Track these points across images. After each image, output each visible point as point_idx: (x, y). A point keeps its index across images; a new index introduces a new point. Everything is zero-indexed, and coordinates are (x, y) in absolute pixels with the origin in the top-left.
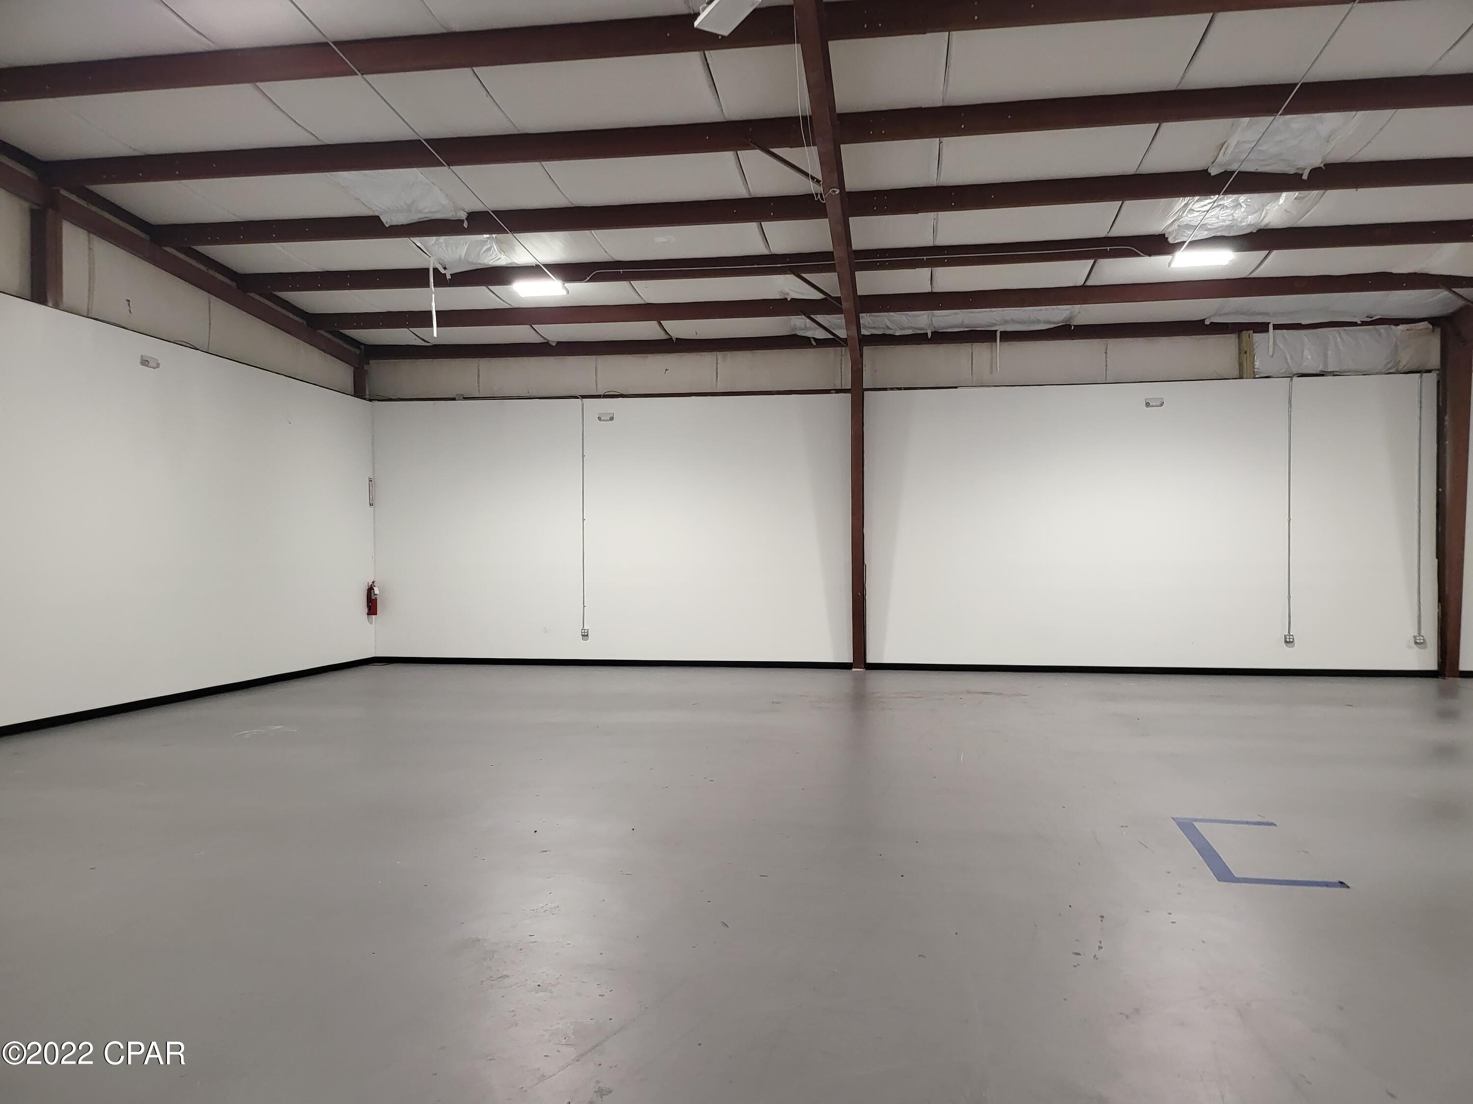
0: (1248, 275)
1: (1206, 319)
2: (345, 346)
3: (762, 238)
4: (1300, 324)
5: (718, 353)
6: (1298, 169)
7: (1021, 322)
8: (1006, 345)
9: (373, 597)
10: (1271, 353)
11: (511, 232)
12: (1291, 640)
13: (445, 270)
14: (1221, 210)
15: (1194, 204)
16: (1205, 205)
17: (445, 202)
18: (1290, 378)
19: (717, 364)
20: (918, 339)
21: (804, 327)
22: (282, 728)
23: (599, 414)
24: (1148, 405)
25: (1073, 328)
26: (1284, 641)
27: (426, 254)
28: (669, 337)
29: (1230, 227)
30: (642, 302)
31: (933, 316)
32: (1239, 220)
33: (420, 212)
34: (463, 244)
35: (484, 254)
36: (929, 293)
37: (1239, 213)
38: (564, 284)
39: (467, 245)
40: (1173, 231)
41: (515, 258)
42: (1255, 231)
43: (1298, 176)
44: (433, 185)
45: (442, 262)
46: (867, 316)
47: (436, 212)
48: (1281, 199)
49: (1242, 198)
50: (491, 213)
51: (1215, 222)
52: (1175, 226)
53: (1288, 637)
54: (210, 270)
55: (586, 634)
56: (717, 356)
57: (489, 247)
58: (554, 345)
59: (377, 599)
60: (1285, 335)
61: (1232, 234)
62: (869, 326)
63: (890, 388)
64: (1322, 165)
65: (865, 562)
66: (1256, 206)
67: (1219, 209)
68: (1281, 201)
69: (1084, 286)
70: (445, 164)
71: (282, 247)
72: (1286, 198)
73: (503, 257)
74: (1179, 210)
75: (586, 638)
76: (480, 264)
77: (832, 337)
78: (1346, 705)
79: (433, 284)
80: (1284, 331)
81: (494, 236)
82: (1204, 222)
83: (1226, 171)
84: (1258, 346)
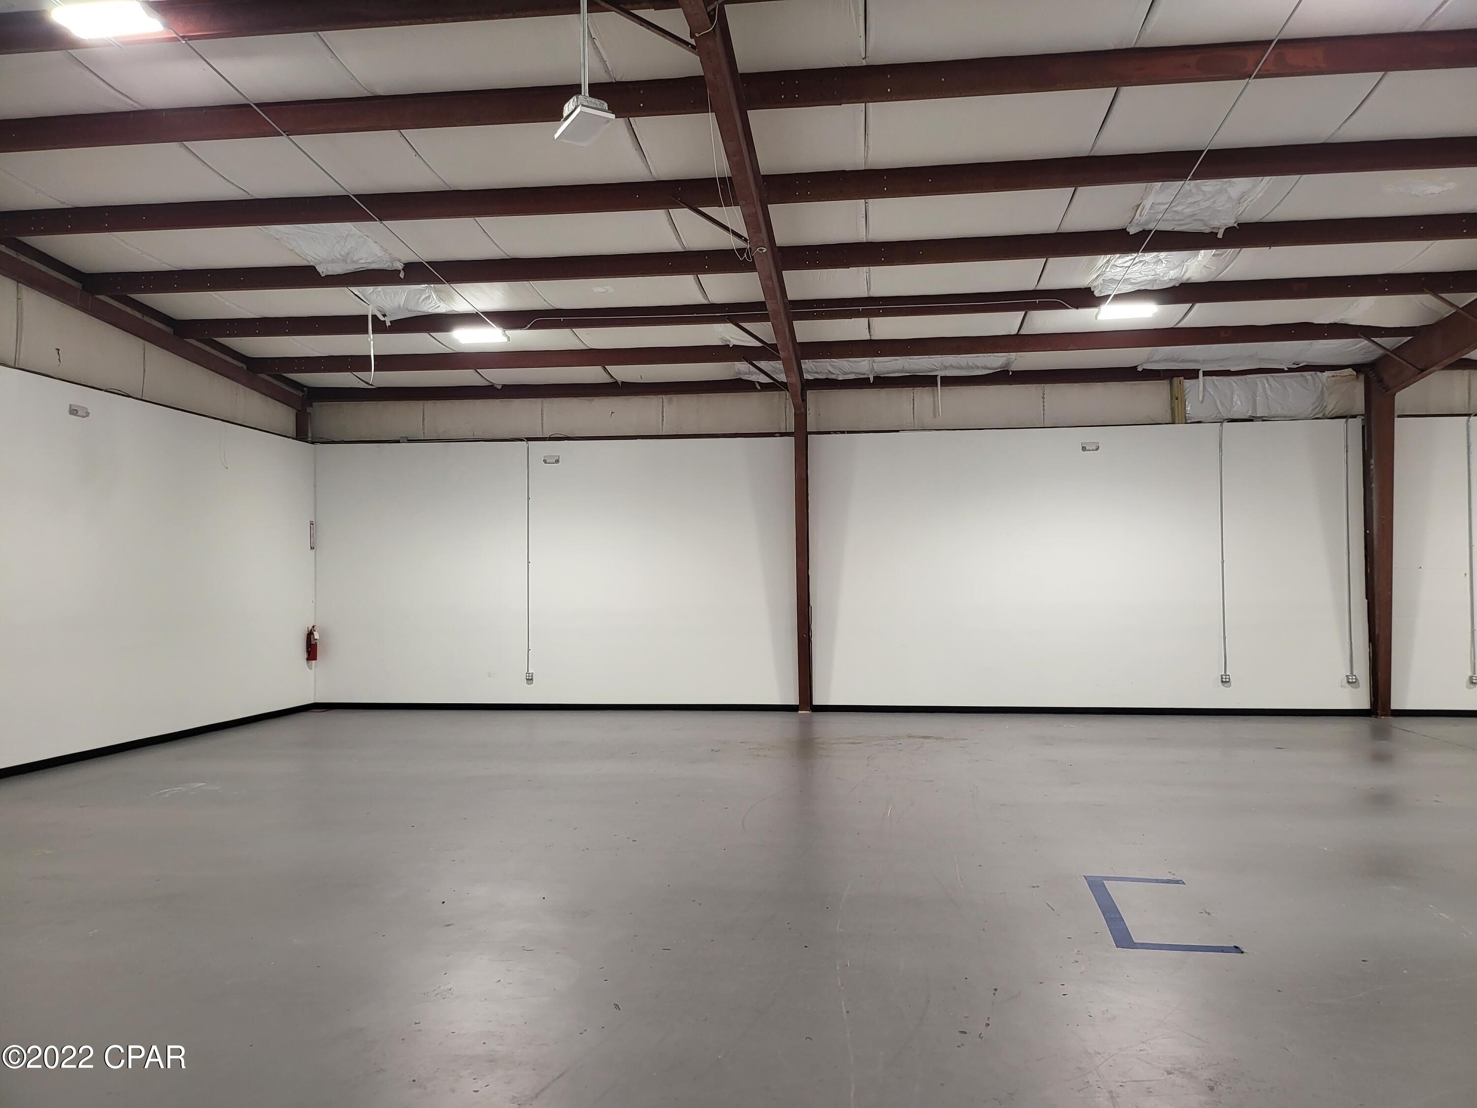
0: (1175, 325)
1: (1138, 366)
2: (287, 389)
3: (699, 288)
4: (1229, 370)
5: (664, 396)
6: (1213, 228)
7: (961, 368)
8: (947, 389)
9: (313, 642)
10: (1201, 398)
11: (448, 282)
12: (1228, 680)
13: (384, 317)
14: (1143, 265)
15: (1116, 261)
16: (1127, 262)
17: (380, 253)
18: (1220, 424)
19: (663, 406)
20: (860, 383)
21: (748, 371)
22: (204, 785)
23: (544, 457)
24: (1084, 449)
25: (1011, 373)
26: (1220, 681)
27: (365, 302)
28: (615, 381)
29: (1154, 281)
30: (584, 347)
31: (874, 362)
32: (1161, 274)
33: (353, 262)
34: (401, 293)
35: (423, 303)
36: (868, 340)
37: (1160, 269)
38: (504, 331)
39: (406, 294)
40: (1098, 284)
41: (453, 305)
42: (1177, 285)
43: (1214, 234)
44: (368, 238)
45: (382, 310)
46: (809, 361)
47: (374, 262)
48: (1200, 256)
49: (1163, 255)
50: (426, 264)
51: (1138, 277)
52: (1100, 281)
53: (1224, 677)
54: (145, 317)
55: (530, 678)
56: (663, 399)
57: (428, 296)
58: (500, 388)
59: (317, 645)
60: (1215, 382)
61: (1155, 288)
62: (813, 371)
63: (833, 432)
64: (1236, 225)
65: (810, 603)
66: (1176, 262)
67: (1142, 264)
68: (1200, 258)
69: (1017, 335)
70: (377, 219)
71: (219, 295)
72: (1205, 255)
73: (442, 305)
74: (1101, 266)
75: (530, 682)
76: (419, 311)
77: (772, 381)
78: (1277, 748)
79: (371, 331)
80: (1214, 378)
81: (432, 285)
82: (1126, 276)
83: (1144, 230)
84: (1190, 391)
